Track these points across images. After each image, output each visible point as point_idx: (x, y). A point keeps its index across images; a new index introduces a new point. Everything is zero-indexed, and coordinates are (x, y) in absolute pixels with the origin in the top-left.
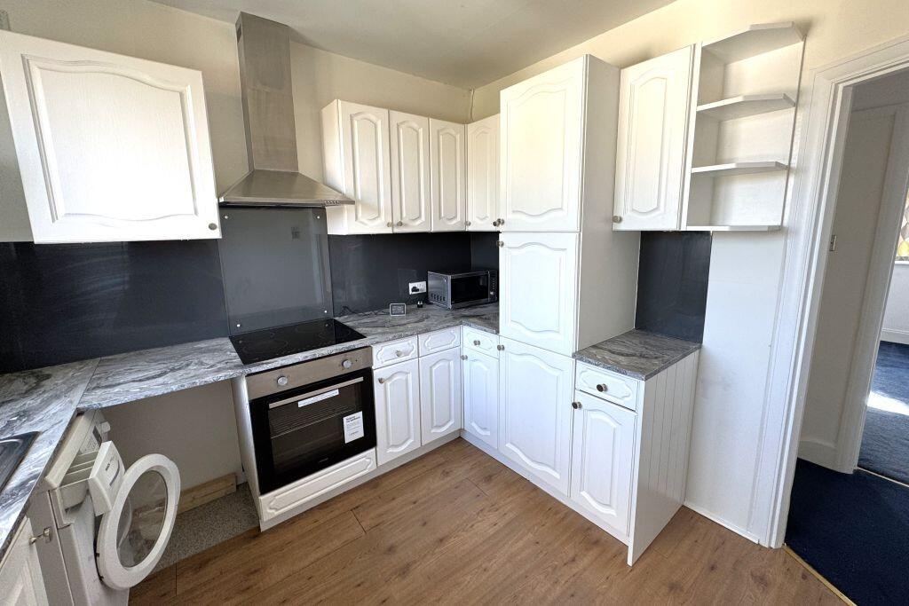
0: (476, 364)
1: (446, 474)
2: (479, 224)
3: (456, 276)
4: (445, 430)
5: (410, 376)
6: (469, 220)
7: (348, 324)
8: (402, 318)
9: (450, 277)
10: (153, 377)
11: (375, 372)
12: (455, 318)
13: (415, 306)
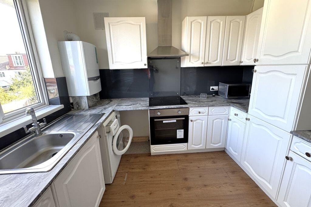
0: (234, 123)
1: (214, 162)
2: (246, 62)
3: (231, 85)
4: (217, 146)
5: (204, 121)
6: (242, 60)
7: (184, 99)
8: (204, 99)
9: (228, 85)
10: (129, 105)
11: (190, 117)
12: (228, 103)
13: (212, 96)
